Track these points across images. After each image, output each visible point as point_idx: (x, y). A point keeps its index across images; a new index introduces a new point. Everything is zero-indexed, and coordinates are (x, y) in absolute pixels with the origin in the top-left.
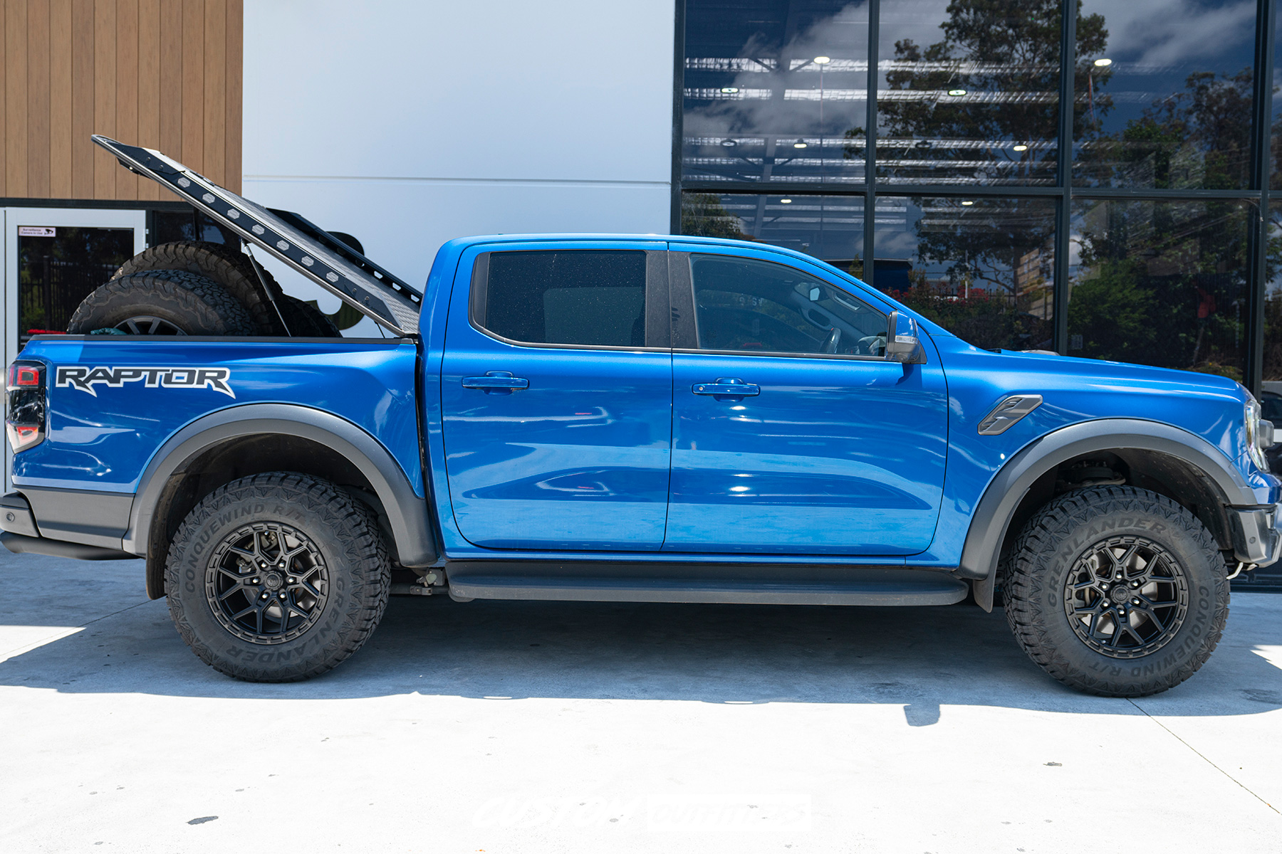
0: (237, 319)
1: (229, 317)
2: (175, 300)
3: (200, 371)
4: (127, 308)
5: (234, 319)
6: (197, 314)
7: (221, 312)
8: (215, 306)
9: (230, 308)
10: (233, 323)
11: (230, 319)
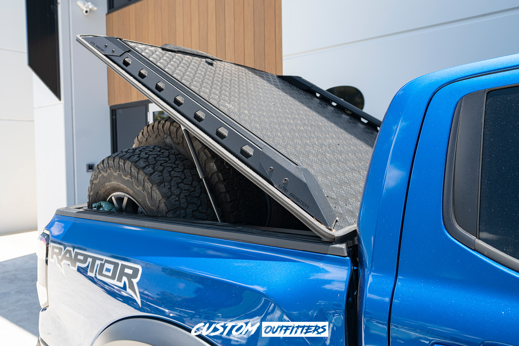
0: (182, 196)
1: (172, 194)
2: (130, 180)
3: (122, 265)
4: (108, 185)
5: (179, 196)
6: (145, 193)
7: (165, 190)
8: (159, 184)
9: (178, 183)
10: (177, 201)
11: (173, 197)
